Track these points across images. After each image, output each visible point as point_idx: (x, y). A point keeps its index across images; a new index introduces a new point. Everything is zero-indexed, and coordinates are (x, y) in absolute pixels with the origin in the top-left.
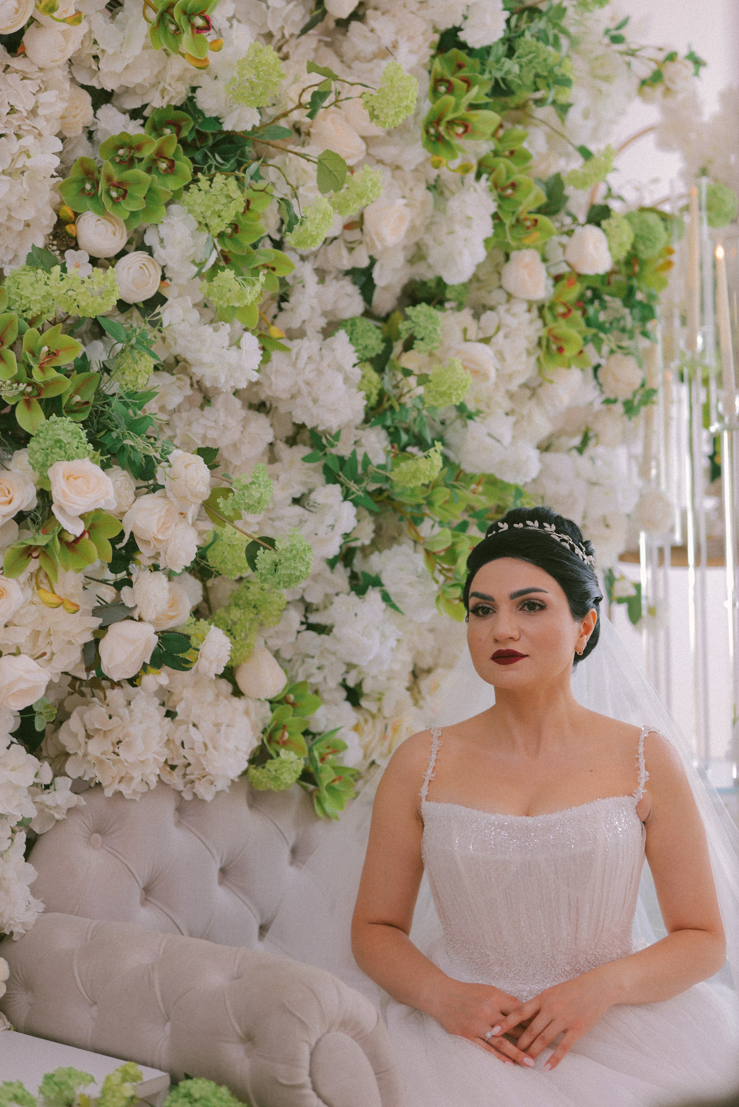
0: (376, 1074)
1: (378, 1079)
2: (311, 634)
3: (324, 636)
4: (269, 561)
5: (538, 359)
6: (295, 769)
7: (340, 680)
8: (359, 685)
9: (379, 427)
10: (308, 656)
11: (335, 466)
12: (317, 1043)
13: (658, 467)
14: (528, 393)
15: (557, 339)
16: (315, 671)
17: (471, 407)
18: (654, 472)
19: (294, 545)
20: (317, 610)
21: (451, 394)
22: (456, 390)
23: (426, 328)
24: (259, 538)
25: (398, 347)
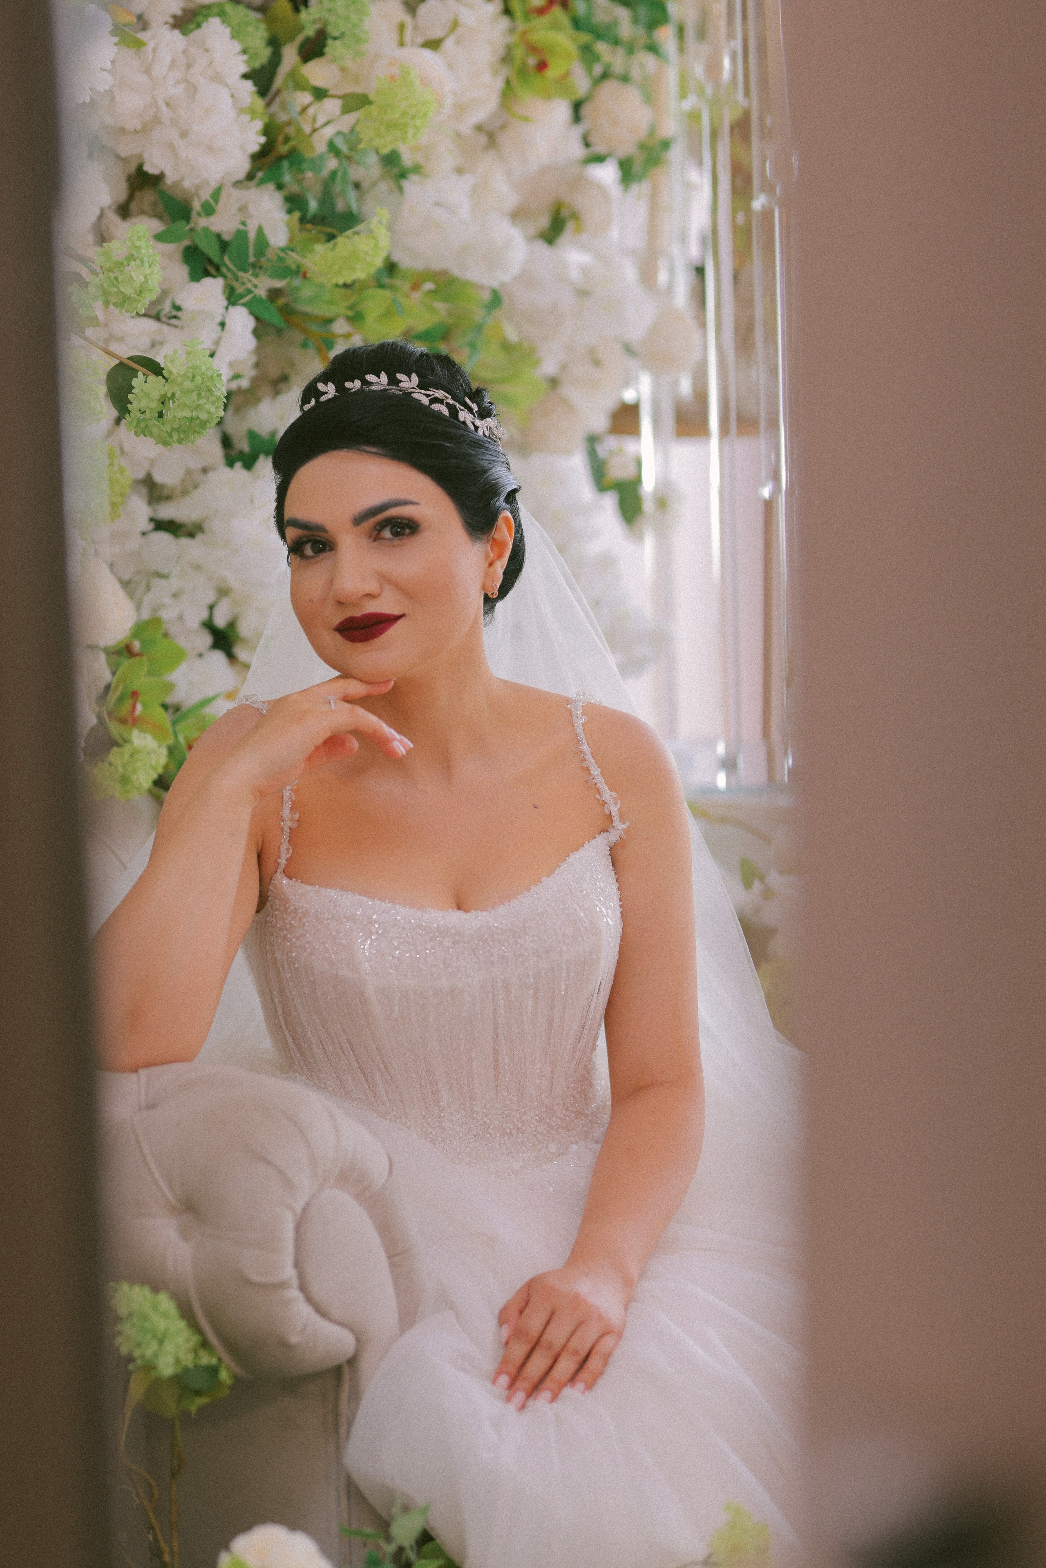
0: (389, 1257)
1: (392, 1265)
2: (164, 537)
3: (185, 541)
4: (156, 395)
5: (508, 82)
6: (154, 763)
7: (205, 615)
8: (232, 625)
9: (271, 186)
10: (159, 575)
11: (211, 250)
12: (305, 1210)
13: (671, 270)
14: (483, 139)
15: (533, 49)
16: (167, 600)
17: (407, 159)
18: (662, 277)
19: (195, 368)
20: (169, 498)
21: (406, 125)
22: (413, 117)
23: (347, 18)
24: (128, 358)
25: (290, 55)
